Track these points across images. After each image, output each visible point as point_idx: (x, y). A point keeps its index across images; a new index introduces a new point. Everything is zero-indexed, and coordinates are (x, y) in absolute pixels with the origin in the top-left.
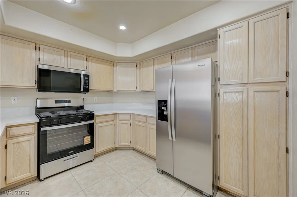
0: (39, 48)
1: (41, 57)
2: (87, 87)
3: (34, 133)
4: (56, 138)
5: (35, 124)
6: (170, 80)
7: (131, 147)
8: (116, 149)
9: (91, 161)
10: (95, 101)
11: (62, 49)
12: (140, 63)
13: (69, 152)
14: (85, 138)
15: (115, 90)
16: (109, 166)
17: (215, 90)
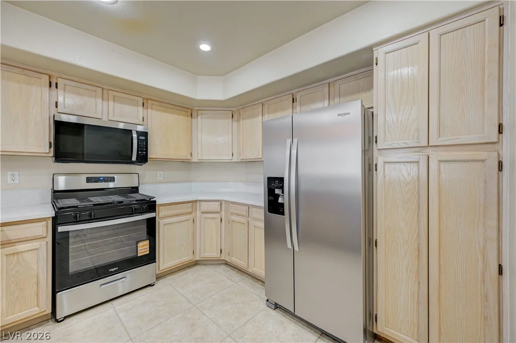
0: (57, 84)
1: (61, 100)
2: (143, 154)
3: (45, 235)
4: (90, 244)
5: (48, 219)
6: (289, 141)
7: (222, 260)
8: (196, 263)
9: (150, 285)
10: (159, 178)
11: (98, 87)
12: (239, 110)
13: (110, 270)
14: (139, 245)
15: (195, 159)
16: (182, 295)
17: (369, 159)
